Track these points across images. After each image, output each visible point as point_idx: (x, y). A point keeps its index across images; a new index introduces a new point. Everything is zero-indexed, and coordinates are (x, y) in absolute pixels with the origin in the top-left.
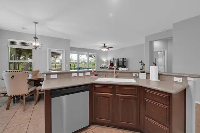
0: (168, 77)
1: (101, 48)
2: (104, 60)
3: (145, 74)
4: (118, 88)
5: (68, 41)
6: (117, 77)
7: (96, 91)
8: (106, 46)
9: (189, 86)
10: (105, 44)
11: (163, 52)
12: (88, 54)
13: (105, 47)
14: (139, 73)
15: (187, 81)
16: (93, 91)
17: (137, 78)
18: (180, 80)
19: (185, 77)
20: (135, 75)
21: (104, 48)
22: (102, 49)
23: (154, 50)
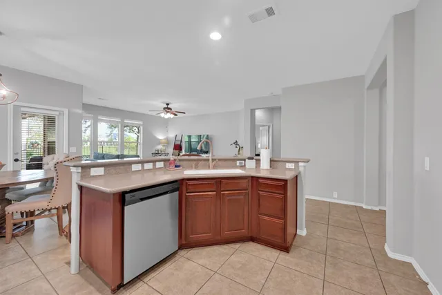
0: (280, 163)
1: (158, 112)
2: (161, 137)
3: (254, 160)
4: (224, 181)
5: (79, 89)
6: (215, 167)
7: (188, 191)
8: (171, 109)
9: (300, 173)
10: (168, 104)
11: (267, 127)
12: (122, 122)
13: (167, 109)
14: (245, 160)
15: (298, 166)
16: (184, 192)
17: (243, 167)
18: (291, 166)
19: (296, 162)
20: (240, 163)
21: (168, 112)
22: (163, 115)
23: (256, 124)
